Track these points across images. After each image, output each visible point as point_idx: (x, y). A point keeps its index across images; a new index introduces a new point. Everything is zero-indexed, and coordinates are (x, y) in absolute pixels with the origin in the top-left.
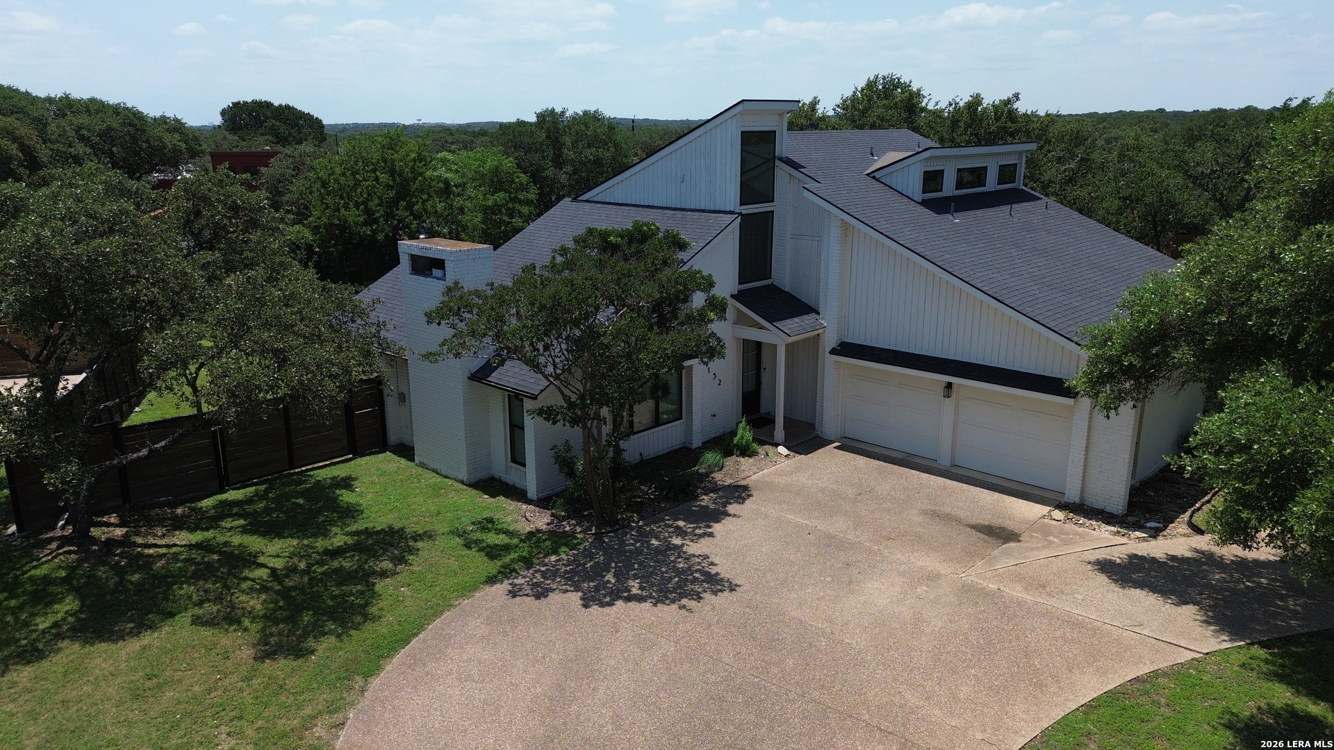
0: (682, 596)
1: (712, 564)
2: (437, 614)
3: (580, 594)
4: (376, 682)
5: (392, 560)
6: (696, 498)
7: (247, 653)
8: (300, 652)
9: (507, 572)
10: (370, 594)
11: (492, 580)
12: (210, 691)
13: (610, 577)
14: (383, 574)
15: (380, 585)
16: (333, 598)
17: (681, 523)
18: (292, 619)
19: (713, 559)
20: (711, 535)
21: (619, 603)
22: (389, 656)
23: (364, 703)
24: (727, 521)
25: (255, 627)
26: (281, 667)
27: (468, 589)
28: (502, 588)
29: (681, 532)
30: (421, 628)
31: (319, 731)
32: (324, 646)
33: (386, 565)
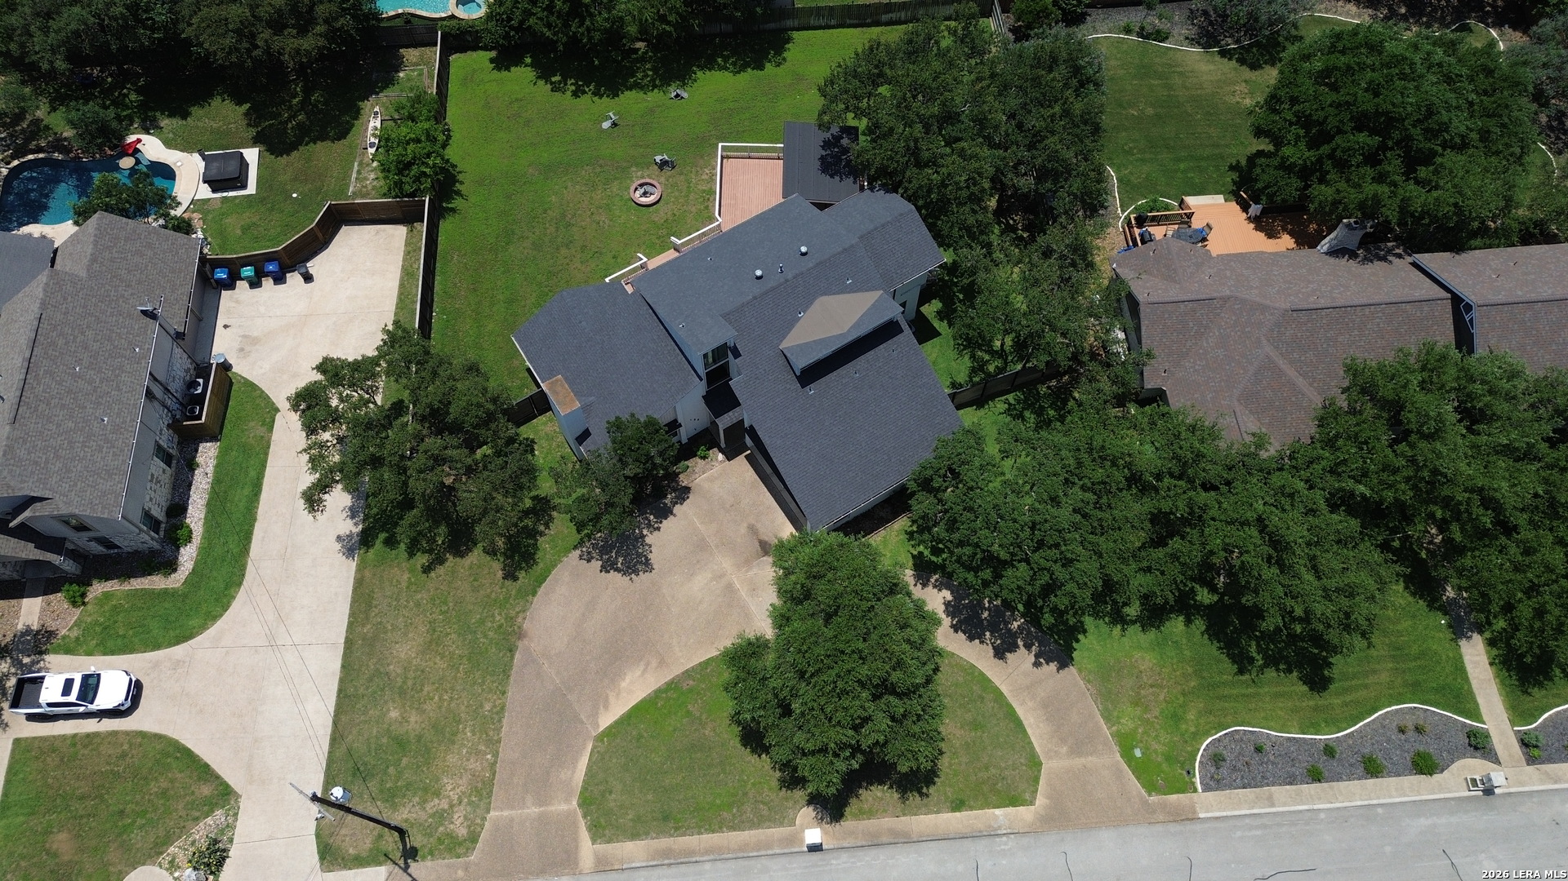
0: (634, 572)
1: (651, 552)
2: (556, 566)
3: (600, 563)
4: (535, 599)
5: (544, 524)
6: (665, 497)
7: (500, 574)
8: (515, 579)
9: (581, 543)
10: (535, 546)
11: (575, 548)
12: (491, 592)
13: (613, 554)
14: (542, 534)
15: (541, 540)
16: (525, 547)
17: (652, 517)
18: (512, 557)
19: (653, 549)
20: (658, 529)
21: (612, 571)
22: (540, 587)
23: (531, 610)
24: (671, 518)
25: (502, 559)
26: (508, 583)
27: (567, 551)
28: (578, 552)
29: (649, 526)
30: (550, 573)
31: (520, 620)
32: (522, 575)
33: (542, 528)
